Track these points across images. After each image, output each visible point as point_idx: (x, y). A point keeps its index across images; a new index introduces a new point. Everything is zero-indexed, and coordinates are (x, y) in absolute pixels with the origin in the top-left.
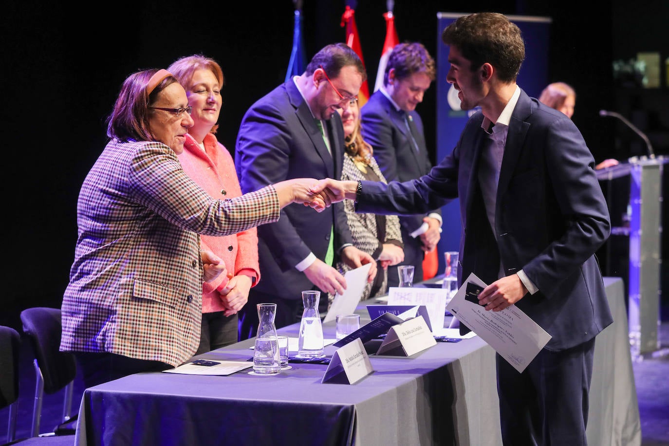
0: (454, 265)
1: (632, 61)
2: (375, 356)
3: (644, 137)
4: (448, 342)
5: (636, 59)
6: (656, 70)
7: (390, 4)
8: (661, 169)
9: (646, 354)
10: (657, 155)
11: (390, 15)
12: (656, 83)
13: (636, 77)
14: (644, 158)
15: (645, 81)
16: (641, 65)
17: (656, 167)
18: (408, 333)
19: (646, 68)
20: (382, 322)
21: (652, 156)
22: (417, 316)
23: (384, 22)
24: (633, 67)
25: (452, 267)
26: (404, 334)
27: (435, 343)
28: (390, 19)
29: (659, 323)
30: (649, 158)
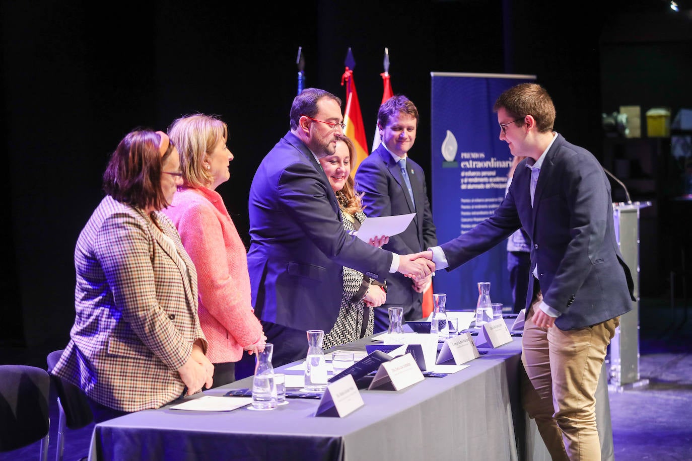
0: (441, 306)
1: (615, 114)
2: (367, 391)
3: (622, 184)
4: (434, 377)
5: (618, 112)
6: (637, 122)
7: (387, 64)
8: (638, 213)
9: (626, 385)
10: (634, 201)
11: (386, 75)
12: (637, 133)
13: (618, 128)
14: (622, 204)
15: (627, 132)
16: (623, 117)
17: (634, 211)
18: (397, 369)
19: (627, 119)
20: (373, 359)
21: (630, 202)
22: (406, 353)
23: (381, 81)
24: (616, 119)
25: (440, 308)
26: (393, 370)
27: (423, 378)
28: (386, 79)
29: (638, 355)
30: (626, 203)
